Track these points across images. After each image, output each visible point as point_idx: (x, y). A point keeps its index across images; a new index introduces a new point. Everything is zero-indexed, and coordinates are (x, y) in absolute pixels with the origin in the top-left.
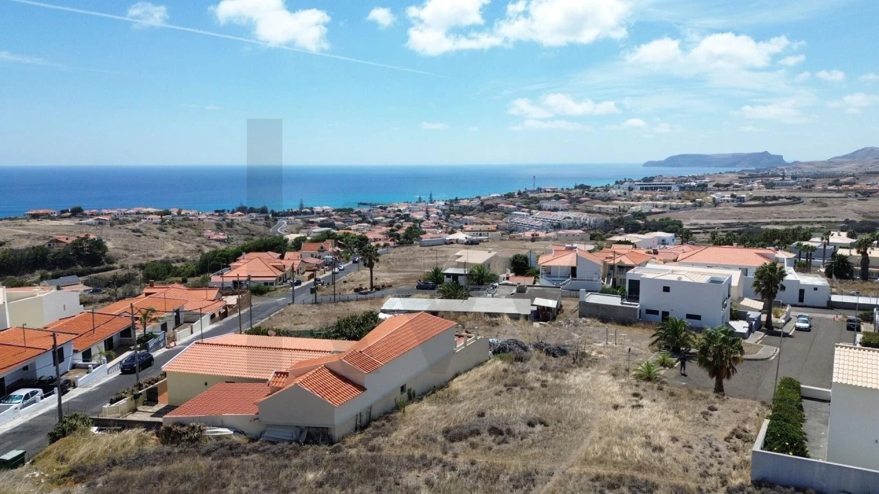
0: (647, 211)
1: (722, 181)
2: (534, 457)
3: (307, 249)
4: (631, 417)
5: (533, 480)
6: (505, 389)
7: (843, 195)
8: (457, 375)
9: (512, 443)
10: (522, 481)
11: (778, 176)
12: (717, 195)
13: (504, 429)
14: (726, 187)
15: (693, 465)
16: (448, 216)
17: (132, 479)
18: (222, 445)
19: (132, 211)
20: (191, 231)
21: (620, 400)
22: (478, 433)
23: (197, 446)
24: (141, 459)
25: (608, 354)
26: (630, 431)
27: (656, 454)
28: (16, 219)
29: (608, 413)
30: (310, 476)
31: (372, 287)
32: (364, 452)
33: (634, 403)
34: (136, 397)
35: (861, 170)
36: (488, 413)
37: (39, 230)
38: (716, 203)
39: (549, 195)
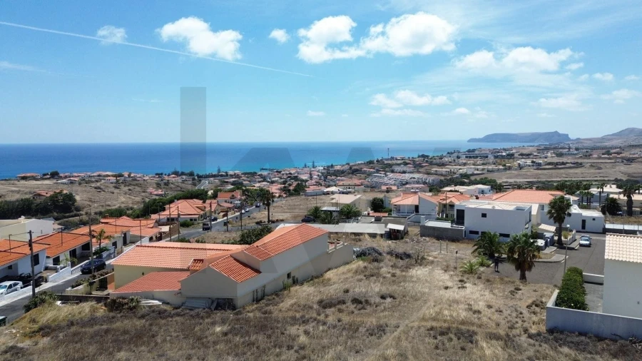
0: (471, 173)
1: (525, 152)
2: (385, 317)
3: (222, 197)
4: (457, 294)
5: (384, 330)
6: (365, 278)
7: (613, 161)
8: (329, 269)
9: (369, 309)
10: (376, 331)
11: (565, 148)
12: (521, 162)
13: (363, 300)
14: (528, 155)
15: (503, 322)
16: (326, 177)
17: (85, 333)
18: (153, 311)
19: (95, 174)
20: (138, 189)
21: (449, 284)
22: (344, 302)
23: (134, 312)
24: (92, 321)
25: (442, 258)
26: (457, 302)
27: (475, 316)
28: (10, 180)
29: (441, 292)
30: (218, 329)
31: (269, 221)
32: (258, 314)
33: (460, 286)
34: (91, 284)
35: (626, 144)
36: (351, 290)
37: (27, 188)
38: (520, 167)
39: (399, 162)
